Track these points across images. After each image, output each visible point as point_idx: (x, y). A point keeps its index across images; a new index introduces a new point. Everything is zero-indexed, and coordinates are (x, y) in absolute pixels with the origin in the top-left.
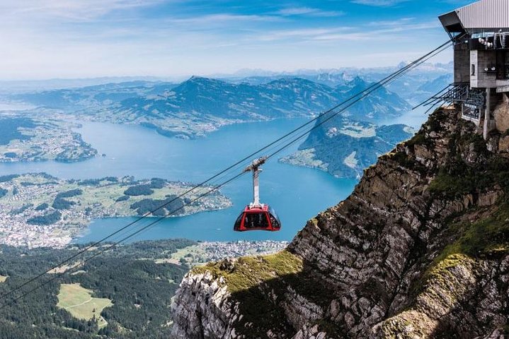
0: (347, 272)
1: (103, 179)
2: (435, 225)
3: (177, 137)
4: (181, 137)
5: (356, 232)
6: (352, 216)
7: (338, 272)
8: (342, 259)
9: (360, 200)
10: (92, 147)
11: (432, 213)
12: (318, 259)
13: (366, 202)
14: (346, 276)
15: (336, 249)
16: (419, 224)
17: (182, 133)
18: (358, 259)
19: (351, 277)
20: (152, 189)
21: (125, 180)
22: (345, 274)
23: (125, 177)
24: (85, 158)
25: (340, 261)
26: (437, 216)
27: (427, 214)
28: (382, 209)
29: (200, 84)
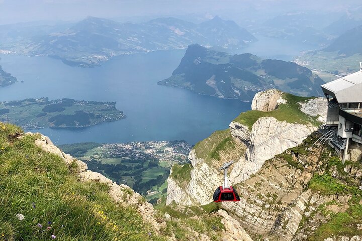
0: (256, 220)
1: (25, 101)
2: (313, 209)
3: (79, 66)
4: (82, 66)
5: (260, 197)
6: (258, 188)
7: (250, 219)
8: (252, 211)
9: (262, 178)
10: (11, 76)
11: (312, 202)
12: (237, 210)
13: (266, 180)
14: (255, 222)
15: (248, 205)
16: (305, 207)
17: (82, 63)
18: (262, 213)
19: (259, 223)
20: (63, 107)
21: (41, 101)
22: (255, 220)
23: (41, 98)
24: (7, 85)
25: (251, 212)
26: (315, 204)
27: (309, 202)
28: (276, 185)
29: (94, 23)
